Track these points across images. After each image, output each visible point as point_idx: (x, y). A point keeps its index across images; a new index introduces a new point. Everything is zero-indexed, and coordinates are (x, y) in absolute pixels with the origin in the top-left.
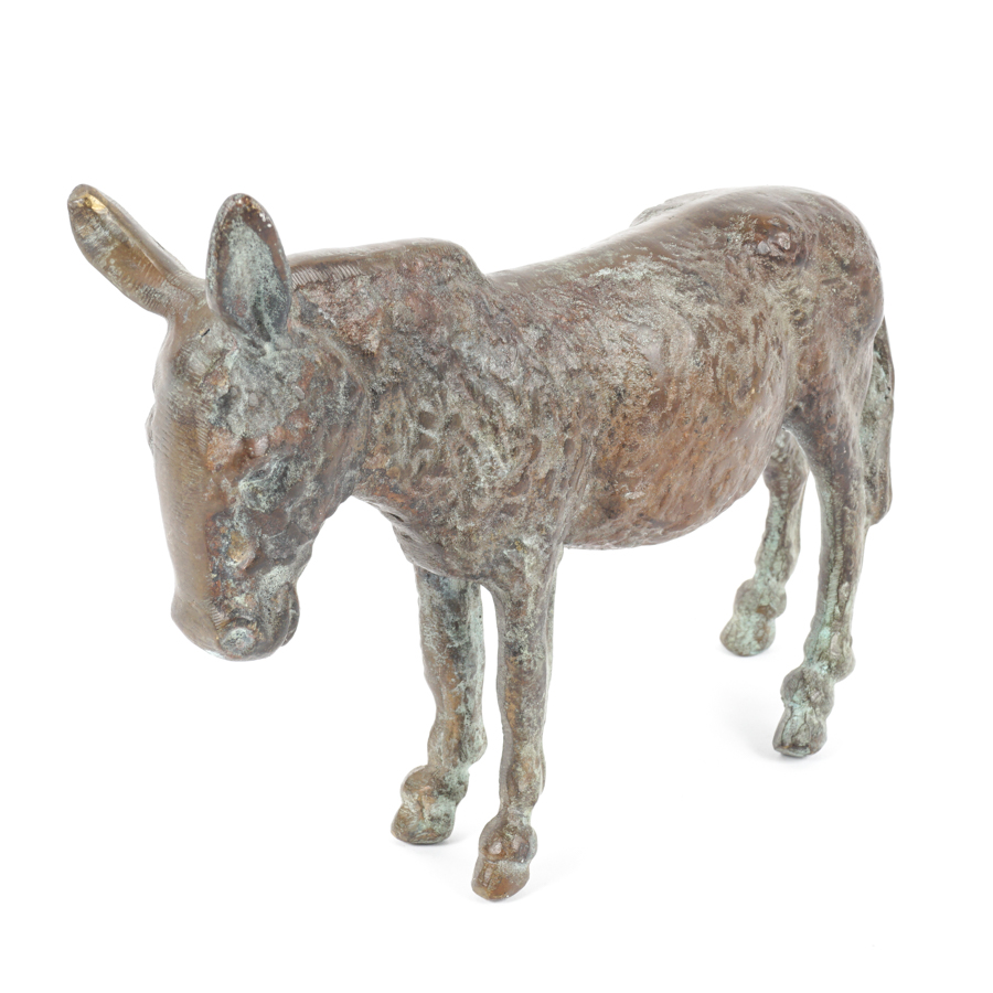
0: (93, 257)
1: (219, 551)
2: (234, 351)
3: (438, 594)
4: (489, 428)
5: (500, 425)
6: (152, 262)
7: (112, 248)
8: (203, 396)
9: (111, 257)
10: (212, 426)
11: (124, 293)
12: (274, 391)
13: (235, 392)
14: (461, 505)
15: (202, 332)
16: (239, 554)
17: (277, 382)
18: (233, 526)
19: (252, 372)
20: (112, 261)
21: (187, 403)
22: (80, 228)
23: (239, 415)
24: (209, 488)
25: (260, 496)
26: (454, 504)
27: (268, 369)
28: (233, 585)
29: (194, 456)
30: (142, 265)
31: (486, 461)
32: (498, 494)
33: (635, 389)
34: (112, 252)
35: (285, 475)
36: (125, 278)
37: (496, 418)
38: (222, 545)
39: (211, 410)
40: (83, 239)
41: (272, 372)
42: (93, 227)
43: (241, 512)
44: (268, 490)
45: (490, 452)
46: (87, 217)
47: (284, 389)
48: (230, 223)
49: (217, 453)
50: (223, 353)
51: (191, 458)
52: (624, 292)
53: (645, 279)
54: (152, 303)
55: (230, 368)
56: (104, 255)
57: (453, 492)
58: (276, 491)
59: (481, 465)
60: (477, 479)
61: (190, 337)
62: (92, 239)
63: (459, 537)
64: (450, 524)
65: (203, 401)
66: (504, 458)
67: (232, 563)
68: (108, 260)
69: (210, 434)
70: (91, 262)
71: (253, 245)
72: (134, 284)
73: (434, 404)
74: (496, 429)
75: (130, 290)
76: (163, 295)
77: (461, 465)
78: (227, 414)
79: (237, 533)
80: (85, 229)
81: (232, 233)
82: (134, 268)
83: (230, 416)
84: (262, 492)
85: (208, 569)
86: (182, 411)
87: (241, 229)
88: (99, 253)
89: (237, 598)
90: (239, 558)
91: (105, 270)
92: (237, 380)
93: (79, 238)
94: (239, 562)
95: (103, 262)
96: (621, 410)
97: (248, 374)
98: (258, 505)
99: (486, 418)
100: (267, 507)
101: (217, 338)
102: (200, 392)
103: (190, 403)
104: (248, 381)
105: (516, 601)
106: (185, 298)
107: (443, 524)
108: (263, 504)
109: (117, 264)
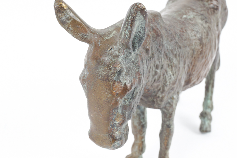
0: (63, 24)
1: (112, 119)
2: (122, 55)
3: (139, 110)
4: (170, 67)
5: (173, 65)
6: (84, 25)
7: (71, 21)
8: (112, 71)
9: (70, 24)
10: (115, 81)
11: (73, 36)
12: (131, 67)
13: (122, 69)
14: (161, 90)
15: (109, 49)
16: (118, 119)
17: (132, 64)
18: (118, 111)
19: (126, 62)
20: (70, 26)
21: (105, 74)
22: (59, 15)
23: (123, 76)
24: (113, 101)
25: (126, 101)
26: (160, 90)
27: (130, 60)
28: (115, 129)
29: (108, 91)
30: (80, 26)
31: (169, 76)
32: (171, 85)
33: (197, 49)
34: (71, 22)
35: (134, 93)
36: (74, 31)
37: (172, 63)
38: (114, 117)
39: (115, 76)
40: (60, 18)
41: (131, 61)
42: (64, 14)
43: (121, 107)
44: (129, 99)
45: (170, 74)
46: (62, 11)
47: (134, 66)
48: (136, 14)
49: (116, 89)
50: (118, 56)
51: (107, 92)
52: (191, 22)
53: (194, 18)
54: (83, 39)
55: (120, 61)
56: (67, 24)
57: (160, 87)
58: (131, 98)
59: (168, 77)
60: (167, 82)
61: (105, 51)
62: (64, 18)
63: (160, 98)
64: (158, 95)
65: (112, 73)
66: (173, 75)
67: (116, 122)
68: (69, 25)
69: (114, 84)
70: (62, 26)
71: (141, 21)
72: (78, 33)
73: (159, 62)
74: (172, 67)
75: (76, 35)
76: (88, 36)
77: (163, 78)
78: (120, 76)
79: (118, 113)
80: (61, 15)
81: (137, 17)
82: (77, 27)
83: (120, 77)
84: (127, 99)
85: (109, 125)
86: (103, 76)
87: (139, 16)
88: (66, 23)
89: (116, 132)
90: (118, 120)
91: (67, 29)
92: (123, 65)
93: (59, 18)
94: (119, 122)
95: (67, 26)
96: (194, 56)
97: (125, 62)
98: (126, 104)
99: (170, 64)
100: (128, 104)
101: (116, 51)
102: (111, 70)
103: (107, 74)
104: (125, 65)
105: (170, 113)
106: (97, 37)
107: (156, 95)
108: (127, 103)
109: (72, 26)
